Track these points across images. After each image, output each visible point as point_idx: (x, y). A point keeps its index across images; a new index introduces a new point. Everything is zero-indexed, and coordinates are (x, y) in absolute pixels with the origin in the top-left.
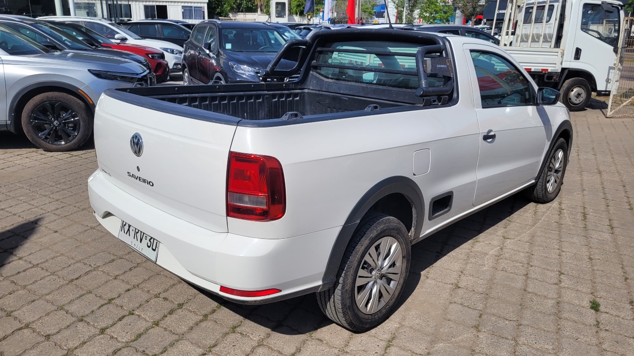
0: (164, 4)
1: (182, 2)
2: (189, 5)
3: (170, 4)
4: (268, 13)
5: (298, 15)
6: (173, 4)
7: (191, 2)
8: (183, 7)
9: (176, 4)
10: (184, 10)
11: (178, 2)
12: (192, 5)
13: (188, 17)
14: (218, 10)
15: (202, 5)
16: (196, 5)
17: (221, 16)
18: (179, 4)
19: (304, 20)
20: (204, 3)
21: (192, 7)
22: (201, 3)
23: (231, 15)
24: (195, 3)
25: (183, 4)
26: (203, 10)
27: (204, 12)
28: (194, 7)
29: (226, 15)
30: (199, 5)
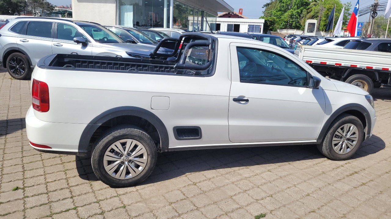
0: (239, 24)
1: (249, 23)
2: (253, 24)
3: (242, 23)
4: (303, 30)
5: (324, 31)
6: (243, 23)
7: (254, 23)
8: (249, 25)
9: (245, 24)
10: (250, 27)
11: (247, 22)
12: (255, 24)
13: (251, 31)
14: (271, 27)
15: (260, 24)
16: (257, 24)
17: (272, 31)
18: (247, 24)
19: (328, 35)
20: (262, 23)
21: (254, 25)
22: (260, 23)
23: (278, 31)
24: (256, 23)
25: (249, 24)
26: (260, 27)
27: (261, 28)
28: (256, 26)
29: (276, 30)
30: (258, 24)
